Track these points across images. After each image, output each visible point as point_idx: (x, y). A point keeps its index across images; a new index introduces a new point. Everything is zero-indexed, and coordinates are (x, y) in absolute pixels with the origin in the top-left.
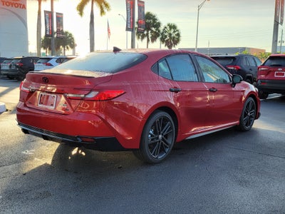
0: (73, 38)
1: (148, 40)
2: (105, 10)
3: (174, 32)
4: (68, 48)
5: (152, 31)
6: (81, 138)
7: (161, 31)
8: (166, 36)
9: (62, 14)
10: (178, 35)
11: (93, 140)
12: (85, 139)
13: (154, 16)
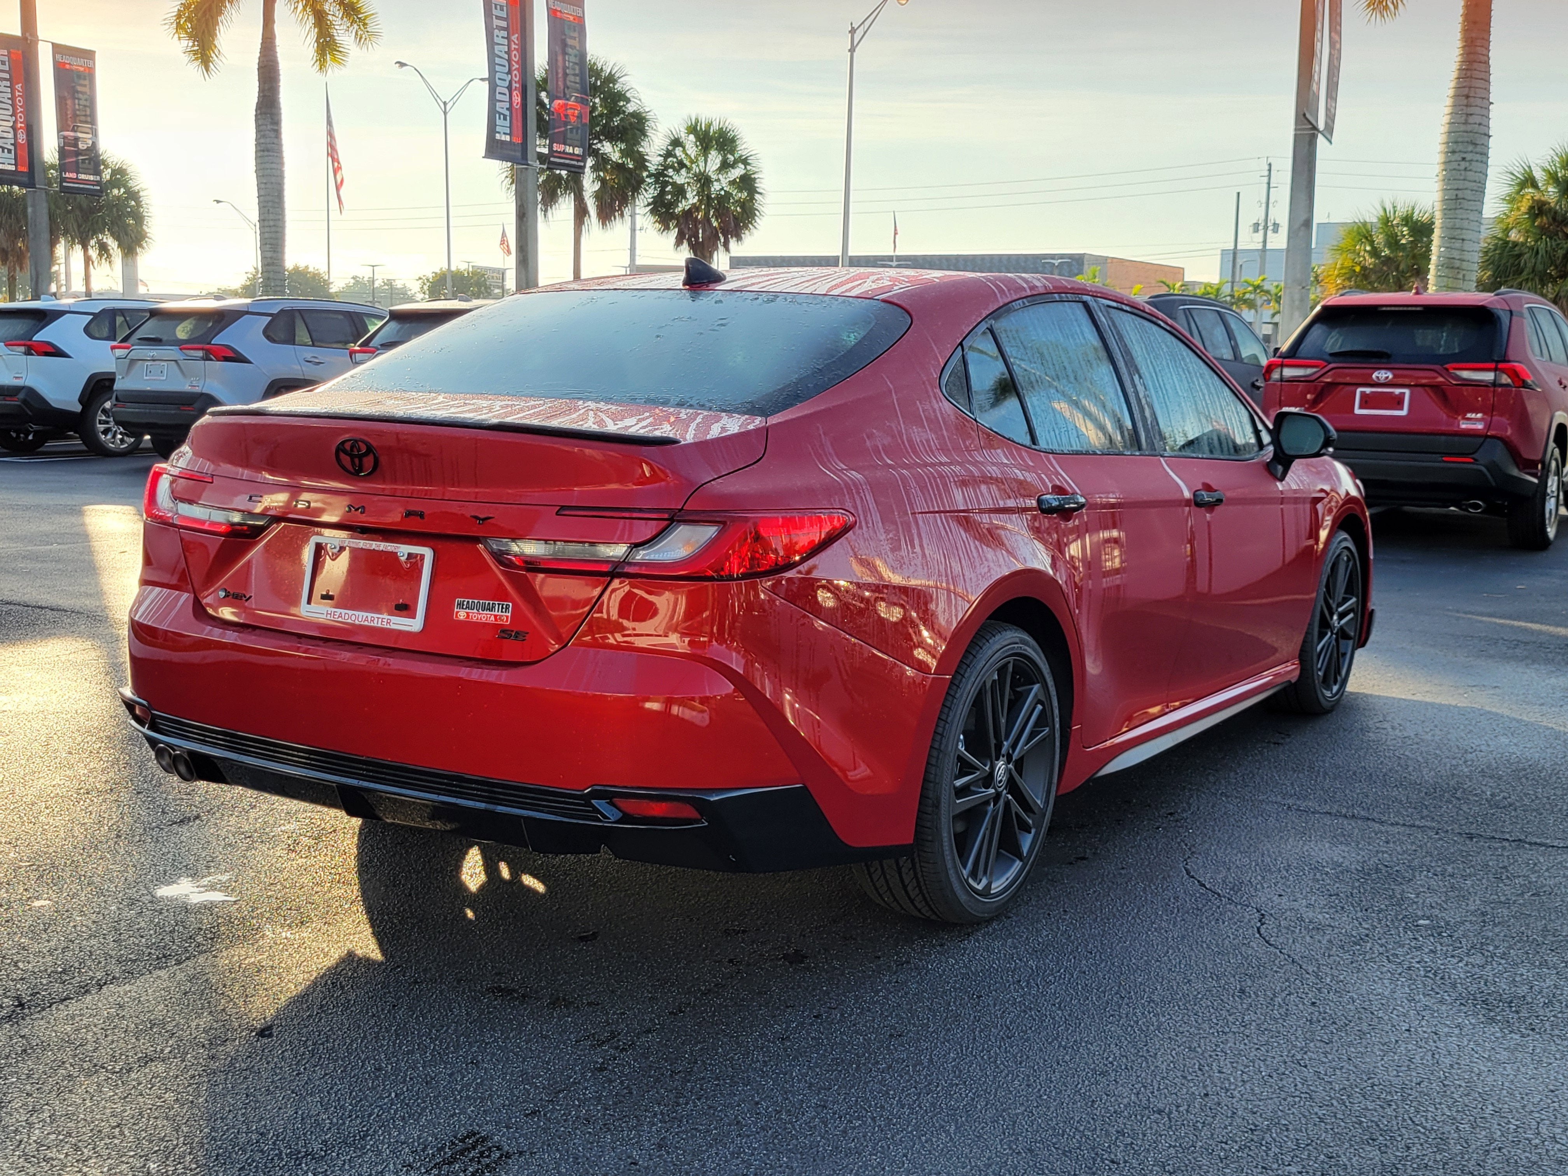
0: (134, 195)
1: (581, 213)
2: (344, 35)
3: (725, 166)
4: (103, 248)
5: (602, 162)
6: (609, 797)
7: (654, 161)
8: (680, 191)
9: (88, 55)
10: (747, 183)
11: (690, 812)
12: (630, 806)
13: (611, 79)
